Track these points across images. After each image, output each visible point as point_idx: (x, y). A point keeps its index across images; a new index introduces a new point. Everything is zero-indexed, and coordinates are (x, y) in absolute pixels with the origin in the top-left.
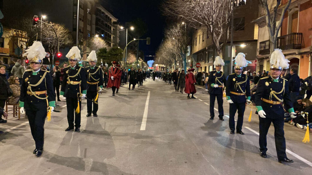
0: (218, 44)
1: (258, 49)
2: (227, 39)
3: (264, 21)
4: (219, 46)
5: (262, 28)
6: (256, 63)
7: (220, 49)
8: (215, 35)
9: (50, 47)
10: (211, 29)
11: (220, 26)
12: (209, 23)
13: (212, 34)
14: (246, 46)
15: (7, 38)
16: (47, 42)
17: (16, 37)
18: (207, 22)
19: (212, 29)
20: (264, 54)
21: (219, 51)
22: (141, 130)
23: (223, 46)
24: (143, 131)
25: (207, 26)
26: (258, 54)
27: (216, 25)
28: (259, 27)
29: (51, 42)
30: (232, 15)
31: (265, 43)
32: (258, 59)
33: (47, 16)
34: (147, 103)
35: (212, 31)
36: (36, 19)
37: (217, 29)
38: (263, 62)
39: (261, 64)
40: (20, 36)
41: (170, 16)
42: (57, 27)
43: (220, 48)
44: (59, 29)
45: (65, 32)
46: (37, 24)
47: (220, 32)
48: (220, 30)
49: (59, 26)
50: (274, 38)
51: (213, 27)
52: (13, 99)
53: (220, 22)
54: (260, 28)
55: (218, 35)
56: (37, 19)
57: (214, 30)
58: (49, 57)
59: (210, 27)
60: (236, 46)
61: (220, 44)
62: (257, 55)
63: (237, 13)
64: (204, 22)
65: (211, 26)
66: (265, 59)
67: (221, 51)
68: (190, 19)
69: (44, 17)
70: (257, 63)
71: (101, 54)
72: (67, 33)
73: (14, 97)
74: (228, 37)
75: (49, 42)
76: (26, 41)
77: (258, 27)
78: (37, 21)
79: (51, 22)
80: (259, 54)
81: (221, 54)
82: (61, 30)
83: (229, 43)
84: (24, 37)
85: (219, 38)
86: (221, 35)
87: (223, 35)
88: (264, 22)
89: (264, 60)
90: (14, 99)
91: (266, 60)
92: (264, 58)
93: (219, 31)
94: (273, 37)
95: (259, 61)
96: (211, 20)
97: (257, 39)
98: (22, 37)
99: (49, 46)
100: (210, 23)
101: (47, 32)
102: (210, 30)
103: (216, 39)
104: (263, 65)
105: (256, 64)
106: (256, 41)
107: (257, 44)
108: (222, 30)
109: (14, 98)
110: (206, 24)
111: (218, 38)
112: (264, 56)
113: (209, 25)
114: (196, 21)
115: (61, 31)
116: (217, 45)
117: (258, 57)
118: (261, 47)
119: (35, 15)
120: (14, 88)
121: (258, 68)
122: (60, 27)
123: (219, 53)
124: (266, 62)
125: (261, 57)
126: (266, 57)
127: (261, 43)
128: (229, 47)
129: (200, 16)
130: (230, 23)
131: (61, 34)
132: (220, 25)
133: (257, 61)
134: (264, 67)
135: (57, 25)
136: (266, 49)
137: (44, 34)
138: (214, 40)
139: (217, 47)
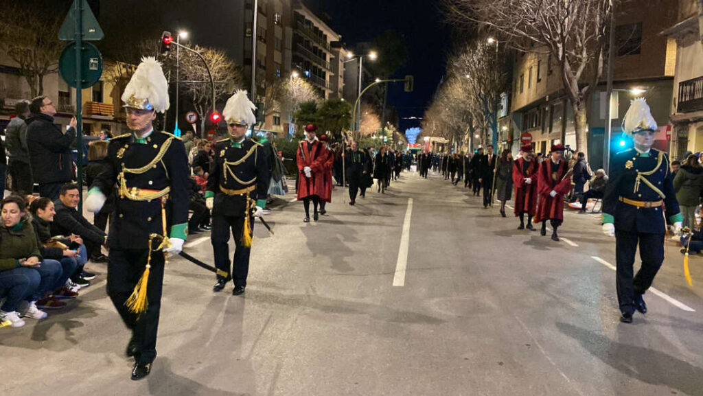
1: (675, 99)
2: (598, 76)
3: (691, 30)
4: (577, 93)
5: (686, 49)
6: (668, 133)
7: (581, 99)
9: (197, 100)
10: (558, 51)
11: (580, 45)
12: (555, 38)
13: (562, 65)
14: (645, 91)
15: (109, 81)
16: (189, 89)
18: (549, 37)
19: (561, 54)
20: (689, 112)
22: (394, 284)
24: (399, 287)
26: (674, 110)
27: (570, 44)
28: (678, 47)
30: (612, 18)
31: (695, 84)
32: (674, 122)
34: (406, 226)
36: (166, 39)
37: (573, 53)
38: (688, 130)
39: (681, 135)
41: (460, 24)
42: (210, 55)
43: (581, 97)
44: (214, 61)
45: (227, 66)
46: (168, 50)
47: (580, 60)
48: (581, 54)
49: (214, 54)
51: (563, 47)
53: (580, 36)
54: (682, 48)
55: (575, 67)
56: (170, 39)
57: (566, 55)
58: (194, 123)
59: (557, 48)
60: (619, 92)
61: (581, 87)
62: (673, 114)
63: (623, 13)
65: (560, 45)
66: (692, 122)
67: (582, 104)
68: (507, 30)
69: (183, 35)
70: (671, 133)
71: (305, 116)
72: (232, 68)
74: (600, 71)
75: (195, 90)
77: (675, 45)
78: (170, 44)
79: (197, 46)
80: (678, 112)
81: (582, 112)
82: (219, 63)
83: (602, 85)
85: (579, 74)
86: (582, 67)
87: (588, 65)
88: (691, 32)
89: (690, 125)
91: (695, 126)
92: (691, 120)
93: (579, 56)
95: (678, 129)
96: (559, 31)
97: (672, 74)
99: (194, 99)
100: (558, 39)
101: (190, 67)
102: (557, 55)
103: (571, 75)
104: (687, 138)
105: (670, 135)
106: (671, 79)
107: (671, 87)
108: (585, 54)
110: (547, 41)
111: (575, 74)
112: (690, 116)
113: (555, 43)
114: (522, 35)
115: (220, 66)
116: (572, 90)
117: (674, 119)
118: (682, 94)
119: (165, 32)
121: (673, 145)
123: (579, 109)
124: (695, 130)
125: (680, 119)
126: (696, 117)
127: (682, 84)
128: (603, 95)
129: (533, 24)
130: (605, 39)
131: (218, 73)
133: (672, 128)
134: (689, 143)
135: (210, 52)
136: (696, 97)
137: (184, 73)
138: (567, 79)
139: (574, 95)
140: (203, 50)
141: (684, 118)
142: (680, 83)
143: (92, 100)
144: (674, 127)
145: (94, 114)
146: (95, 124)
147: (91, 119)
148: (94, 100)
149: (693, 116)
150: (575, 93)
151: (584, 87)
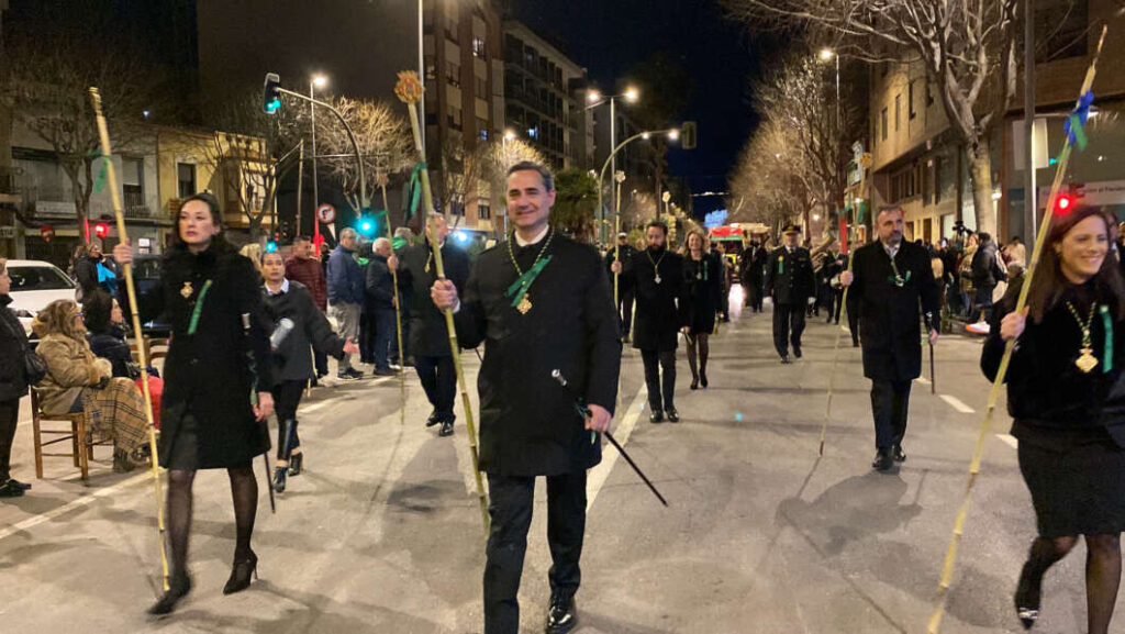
0: (967, 121)
2: (1009, 95)
4: (973, 127)
7: (980, 138)
8: (952, 82)
9: (348, 188)
11: (973, 41)
12: (927, 32)
13: (941, 79)
15: (202, 163)
16: (334, 169)
17: (230, 158)
18: (915, 31)
19: (938, 59)
21: (975, 146)
23: (990, 126)
25: (915, 46)
27: (955, 42)
29: (348, 170)
35: (938, 68)
37: (962, 57)
40: (243, 153)
42: (366, 113)
43: (980, 133)
44: (372, 122)
47: (976, 69)
48: (977, 59)
49: (371, 109)
51: (942, 47)
52: (56, 396)
53: (972, 27)
55: (967, 82)
57: (949, 61)
58: (329, 223)
59: (932, 51)
60: (1049, 121)
64: (900, 32)
65: (935, 45)
67: (983, 146)
69: (320, 81)
72: (401, 131)
73: (58, 384)
74: (1012, 85)
75: (344, 170)
76: (263, 172)
79: (343, 99)
81: (983, 161)
82: (381, 124)
84: (254, 156)
85: (974, 94)
86: (979, 82)
87: (989, 79)
90: (61, 393)
93: (974, 62)
96: (933, 20)
98: (248, 159)
99: (345, 185)
100: (932, 34)
101: (334, 133)
102: (933, 62)
103: (960, 98)
108: (983, 58)
109: (58, 389)
110: (911, 39)
111: (967, 95)
113: (927, 43)
115: (382, 128)
116: (963, 125)
119: (270, 74)
120: (56, 350)
122: (375, 114)
123: (977, 156)
128: (1018, 125)
129: (884, 8)
130: (1016, 26)
132: (976, 37)
135: (365, 106)
137: (324, 143)
138: (951, 103)
139: (967, 132)
140: (352, 104)
143: (178, 196)
150: (969, 128)
151: (983, 116)
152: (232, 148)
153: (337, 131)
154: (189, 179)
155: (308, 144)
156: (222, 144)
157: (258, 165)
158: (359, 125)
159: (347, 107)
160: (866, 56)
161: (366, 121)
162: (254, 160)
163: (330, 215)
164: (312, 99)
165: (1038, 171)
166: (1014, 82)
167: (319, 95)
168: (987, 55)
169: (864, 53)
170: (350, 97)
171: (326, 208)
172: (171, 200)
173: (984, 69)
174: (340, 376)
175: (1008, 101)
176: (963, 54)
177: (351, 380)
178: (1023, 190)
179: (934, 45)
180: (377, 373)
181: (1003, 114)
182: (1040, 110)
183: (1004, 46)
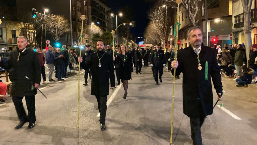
0: (194, 21)
1: (233, 23)
2: (202, 16)
4: (195, 23)
5: (236, 3)
6: (231, 37)
8: (190, 13)
9: (54, 36)
11: (195, 4)
12: (185, 1)
14: (220, 20)
15: (17, 30)
16: (50, 31)
17: (24, 29)
20: (238, 28)
23: (198, 22)
26: (233, 28)
29: (54, 32)
31: (240, 17)
32: (233, 32)
33: (49, 10)
35: (187, 10)
38: (238, 35)
39: (236, 37)
42: (58, 18)
43: (196, 24)
45: (65, 22)
48: (196, 8)
49: (59, 17)
50: (247, 8)
51: (188, 5)
54: (234, 3)
55: (194, 13)
57: (190, 8)
59: (186, 6)
60: (211, 22)
62: (232, 29)
66: (239, 32)
69: (46, 10)
70: (232, 36)
72: (67, 22)
74: (203, 14)
75: (53, 32)
76: (33, 32)
77: (232, 2)
79: (52, 15)
80: (234, 28)
82: (61, 21)
85: (195, 15)
86: (196, 13)
89: (239, 33)
91: (241, 33)
92: (239, 31)
93: (195, 8)
94: (247, 6)
95: (234, 35)
97: (231, 14)
98: (29, 29)
101: (50, 23)
102: (186, 8)
103: (192, 16)
104: (238, 38)
105: (232, 38)
106: (231, 16)
107: (231, 19)
108: (197, 8)
112: (239, 29)
116: (193, 22)
117: (233, 31)
118: (235, 21)
121: (233, 41)
122: (60, 18)
124: (241, 35)
125: (235, 31)
126: (241, 30)
127: (235, 17)
128: (204, 22)
131: (62, 24)
133: (232, 34)
134: (239, 40)
135: (58, 17)
136: (240, 22)
137: (48, 25)
138: (190, 17)
139: (193, 24)
140: (55, 16)
141: (237, 30)
142: (234, 17)
143: (11, 38)
144: (233, 34)
145: (13, 43)
146: (14, 47)
147: (12, 45)
148: (13, 38)
149: (240, 29)
150: (194, 23)
151: (197, 20)
152: (25, 26)
153: (51, 22)
154: (14, 34)
155: (44, 25)
156: (22, 25)
157: (31, 30)
158: (56, 21)
159: (53, 17)
160: (172, 7)
161: (58, 20)
162: (31, 29)
163: (49, 42)
164: (44, 15)
165: (208, 33)
166: (203, 13)
167: (46, 14)
168: (198, 7)
169: (171, 6)
170: (54, 14)
171: (48, 41)
172: (10, 39)
173: (197, 10)
174: (49, 81)
175: (202, 17)
176: (193, 6)
177: (52, 82)
178: (205, 37)
179: (186, 4)
180: (58, 80)
181: (201, 20)
182: (209, 19)
183: (201, 5)
